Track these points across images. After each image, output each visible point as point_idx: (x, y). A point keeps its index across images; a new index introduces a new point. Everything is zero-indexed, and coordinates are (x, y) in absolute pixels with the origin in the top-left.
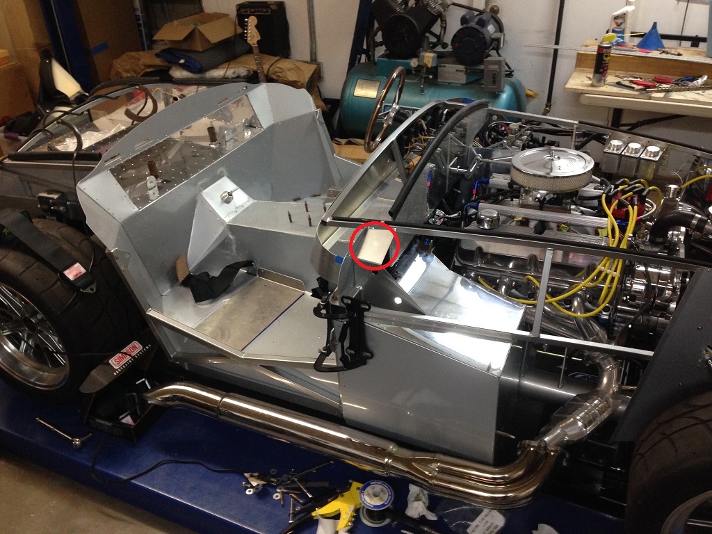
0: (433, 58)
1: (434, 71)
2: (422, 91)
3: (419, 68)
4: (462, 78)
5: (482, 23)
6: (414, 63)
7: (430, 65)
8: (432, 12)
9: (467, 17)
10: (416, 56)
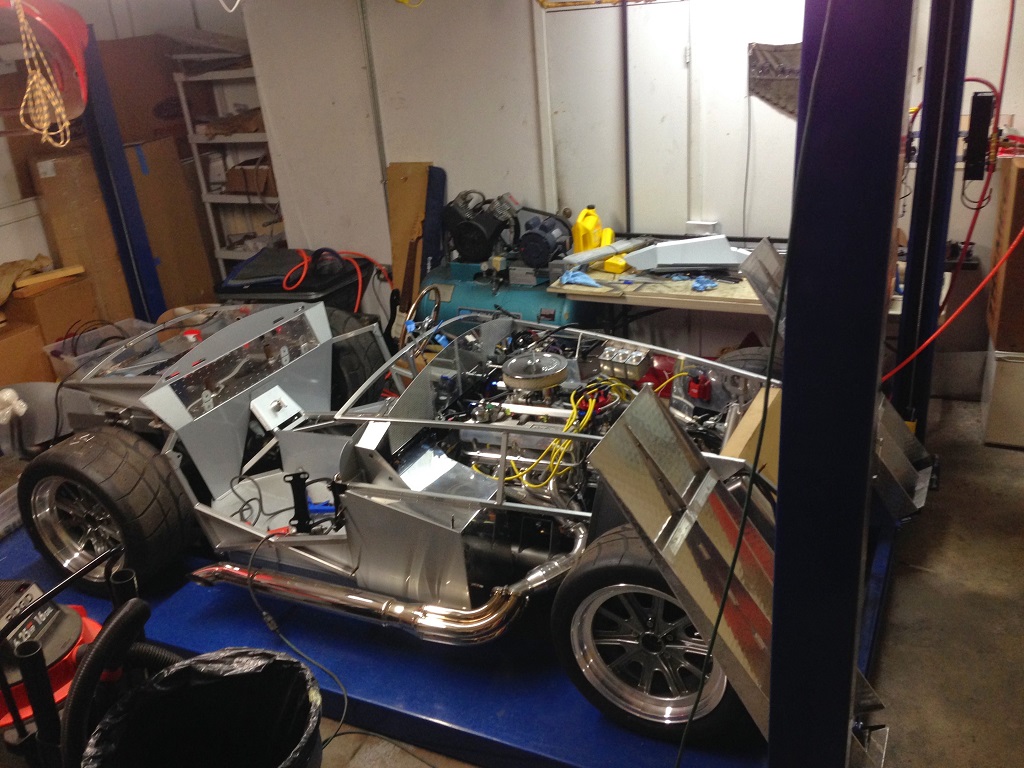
0: (501, 262)
1: (505, 274)
2: (494, 294)
3: (490, 272)
4: (533, 281)
5: (547, 229)
6: (484, 267)
7: (498, 269)
8: (500, 218)
9: (531, 223)
10: (486, 259)
